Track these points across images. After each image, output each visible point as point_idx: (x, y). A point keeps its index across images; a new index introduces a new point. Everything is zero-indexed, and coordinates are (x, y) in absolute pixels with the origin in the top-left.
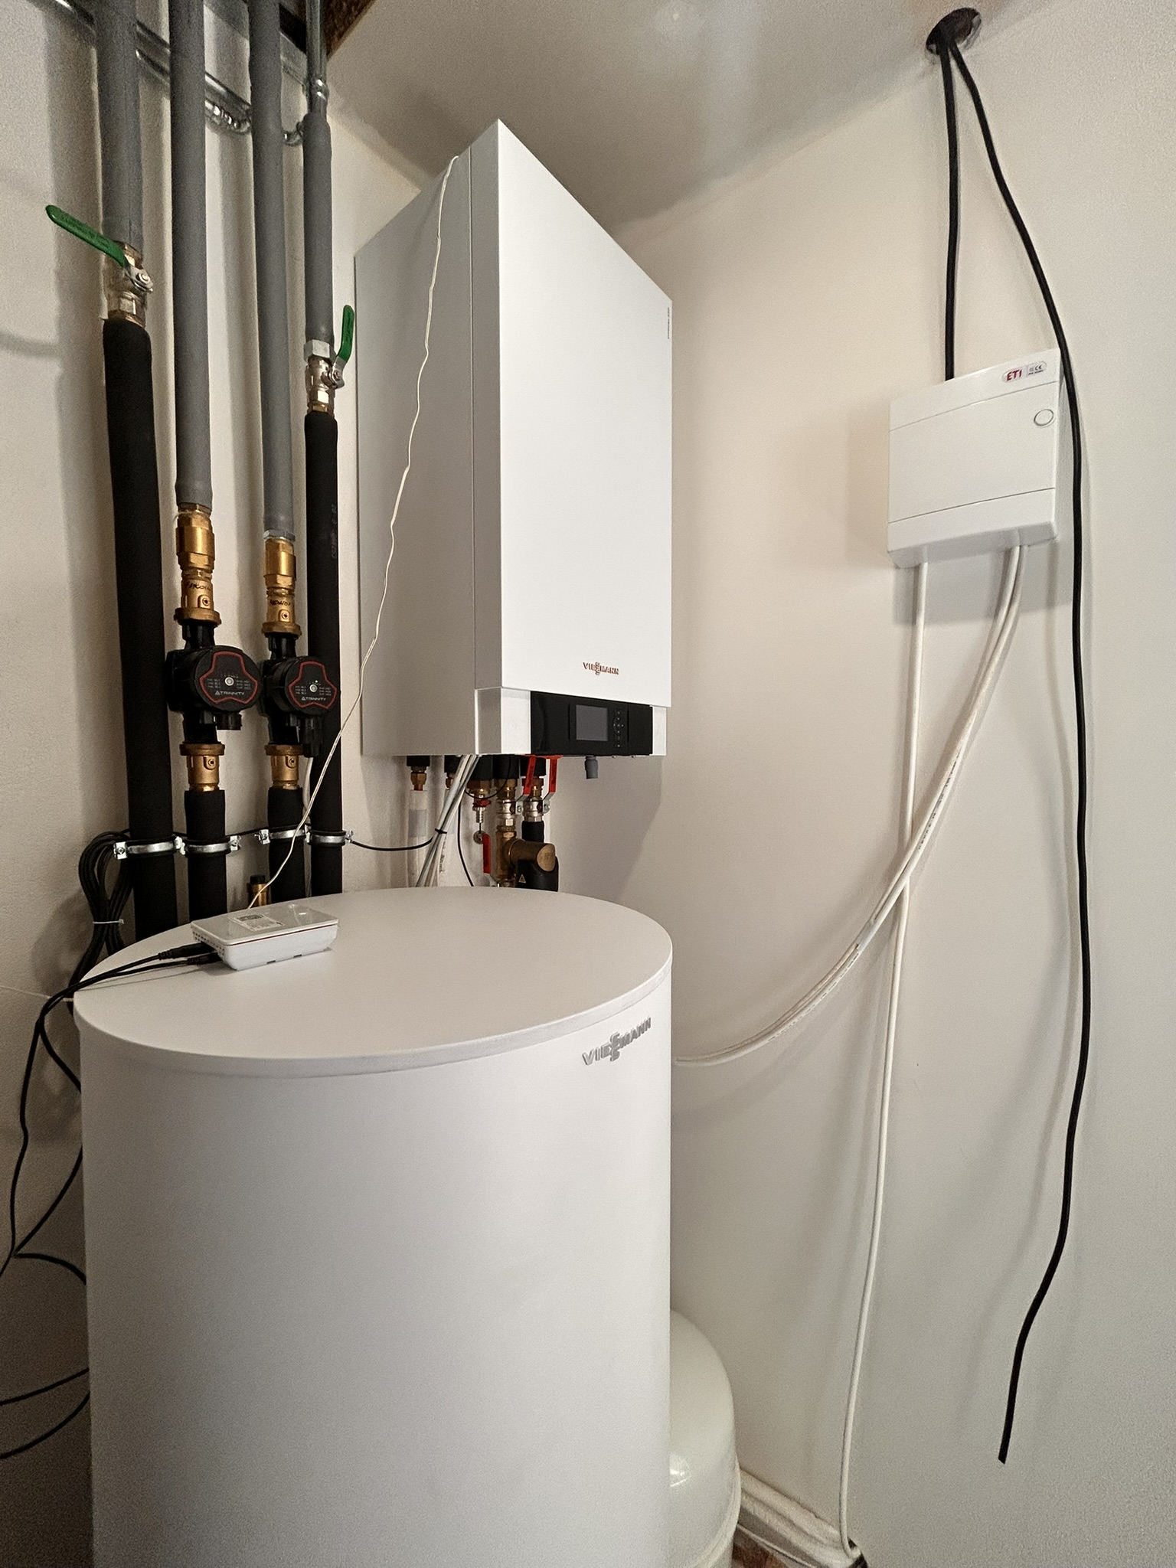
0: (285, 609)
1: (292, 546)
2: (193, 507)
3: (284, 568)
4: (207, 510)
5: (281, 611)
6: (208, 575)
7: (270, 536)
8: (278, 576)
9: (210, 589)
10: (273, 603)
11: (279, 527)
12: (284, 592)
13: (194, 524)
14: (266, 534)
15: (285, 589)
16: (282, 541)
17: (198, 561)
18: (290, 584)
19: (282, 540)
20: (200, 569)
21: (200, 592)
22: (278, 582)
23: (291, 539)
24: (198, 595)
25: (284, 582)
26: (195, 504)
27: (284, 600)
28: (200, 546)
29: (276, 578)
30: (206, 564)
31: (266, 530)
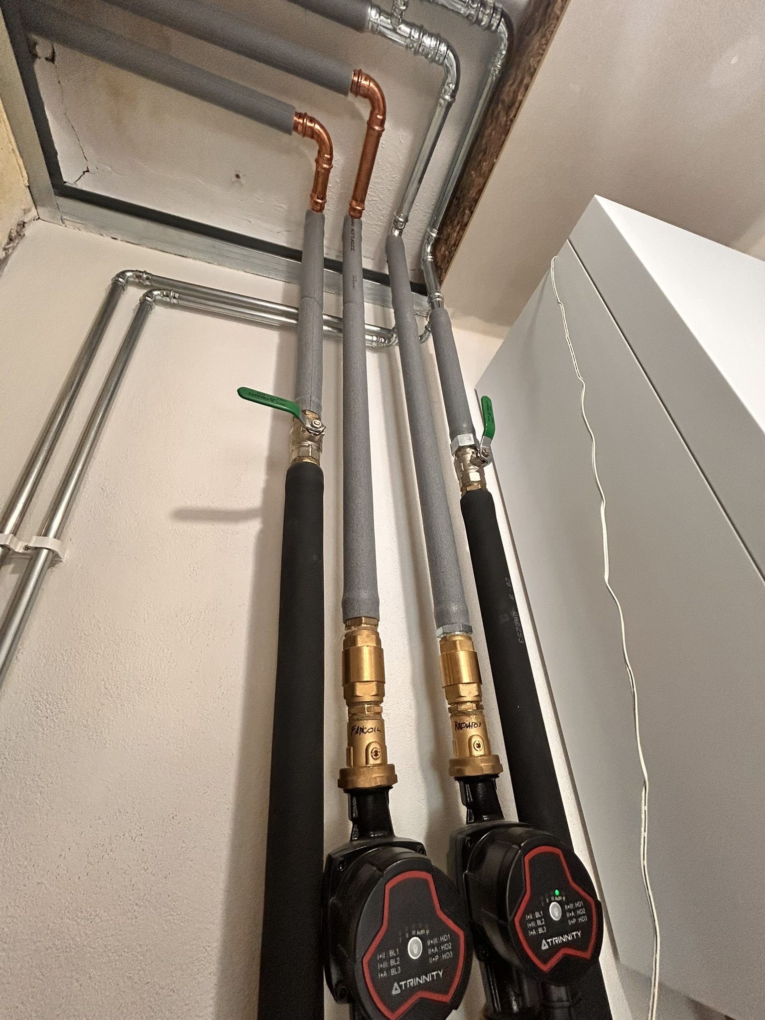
0: (474, 733)
1: (470, 639)
2: (357, 621)
3: (466, 674)
4: (374, 620)
5: (471, 738)
6: (377, 709)
7: (444, 633)
8: (461, 686)
9: (380, 730)
10: (459, 726)
11: (453, 621)
12: (469, 707)
13: (360, 643)
14: (439, 632)
15: (472, 702)
16: (459, 638)
17: (365, 692)
18: (477, 693)
19: (458, 635)
20: (367, 703)
21: (369, 739)
22: (462, 694)
23: (468, 630)
24: (367, 743)
25: (468, 692)
26: (360, 618)
27: (473, 719)
28: (368, 671)
29: (458, 690)
30: (374, 693)
31: (438, 627)
